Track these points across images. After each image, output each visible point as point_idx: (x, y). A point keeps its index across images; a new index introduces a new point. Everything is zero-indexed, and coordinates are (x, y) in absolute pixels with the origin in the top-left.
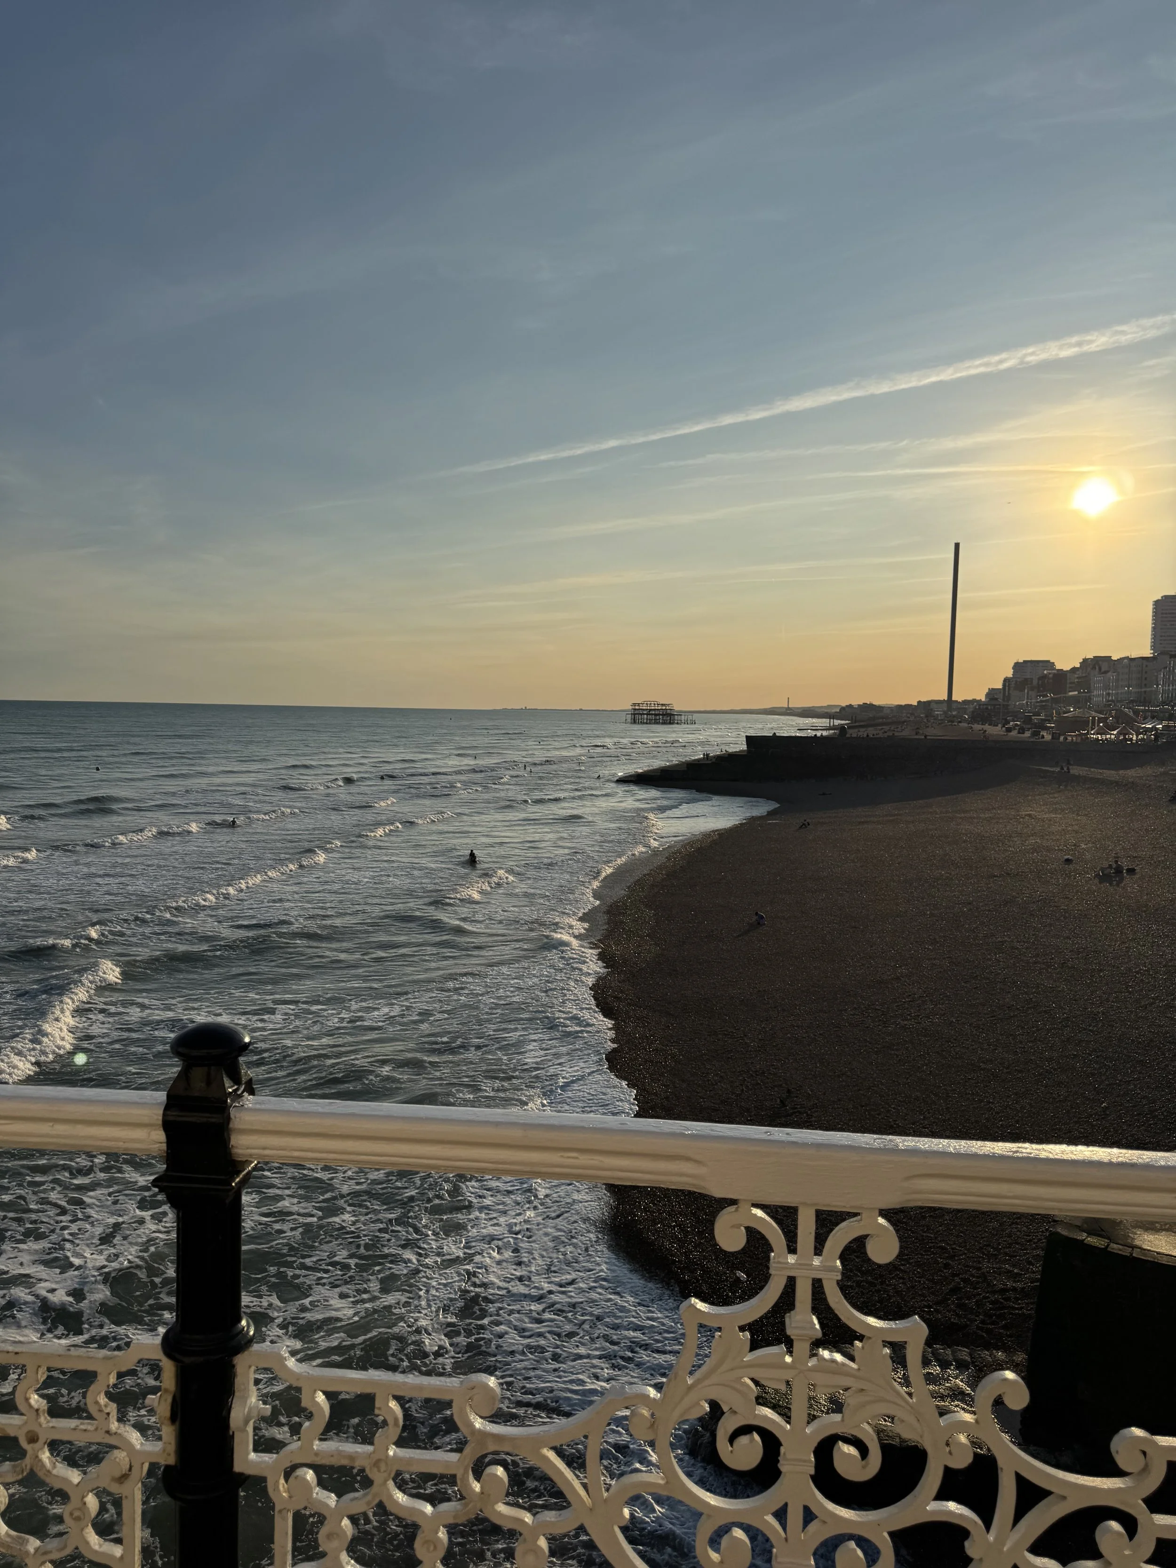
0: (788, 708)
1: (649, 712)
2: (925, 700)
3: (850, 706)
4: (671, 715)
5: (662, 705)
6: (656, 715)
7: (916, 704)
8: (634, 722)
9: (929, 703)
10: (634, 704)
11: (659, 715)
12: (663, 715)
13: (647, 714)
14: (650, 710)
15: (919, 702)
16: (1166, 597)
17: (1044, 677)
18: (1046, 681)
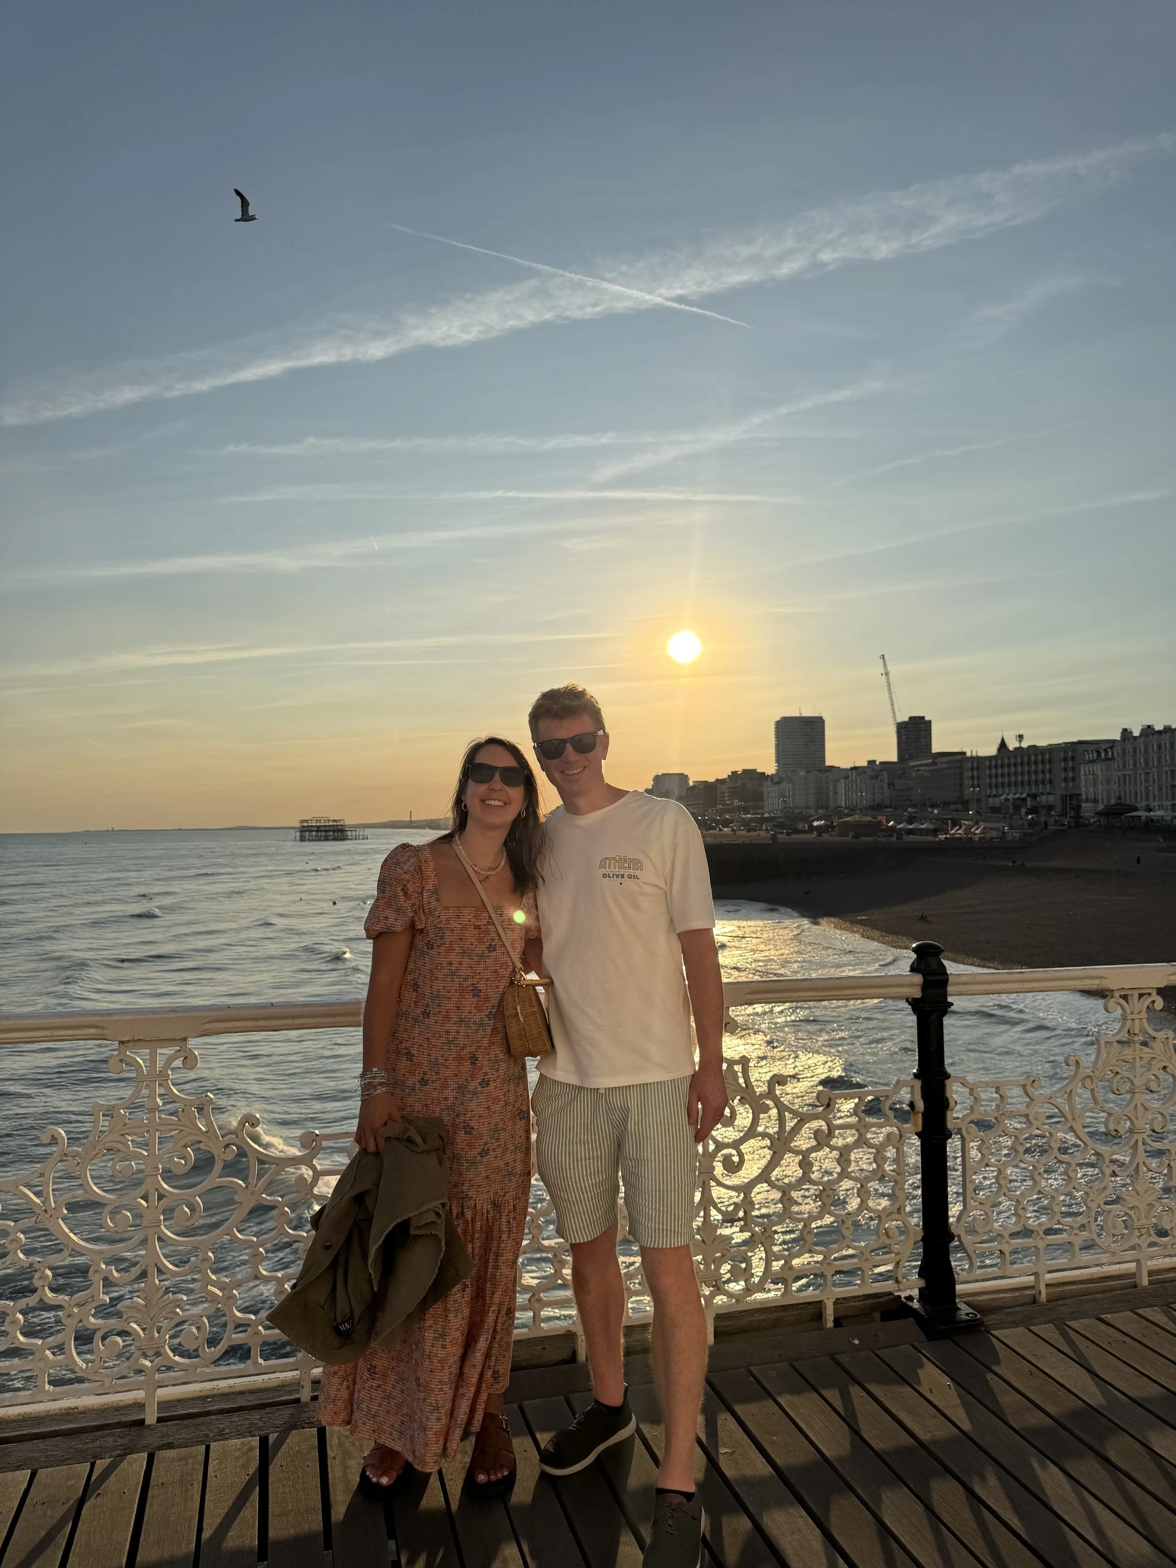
0: (411, 822)
1: (318, 829)
4: (342, 831)
5: (334, 821)
6: (326, 831)
8: (302, 839)
10: (302, 821)
11: (330, 831)
12: (334, 831)
13: (317, 831)
14: (320, 826)
16: (785, 718)
17: (694, 787)
18: (696, 792)
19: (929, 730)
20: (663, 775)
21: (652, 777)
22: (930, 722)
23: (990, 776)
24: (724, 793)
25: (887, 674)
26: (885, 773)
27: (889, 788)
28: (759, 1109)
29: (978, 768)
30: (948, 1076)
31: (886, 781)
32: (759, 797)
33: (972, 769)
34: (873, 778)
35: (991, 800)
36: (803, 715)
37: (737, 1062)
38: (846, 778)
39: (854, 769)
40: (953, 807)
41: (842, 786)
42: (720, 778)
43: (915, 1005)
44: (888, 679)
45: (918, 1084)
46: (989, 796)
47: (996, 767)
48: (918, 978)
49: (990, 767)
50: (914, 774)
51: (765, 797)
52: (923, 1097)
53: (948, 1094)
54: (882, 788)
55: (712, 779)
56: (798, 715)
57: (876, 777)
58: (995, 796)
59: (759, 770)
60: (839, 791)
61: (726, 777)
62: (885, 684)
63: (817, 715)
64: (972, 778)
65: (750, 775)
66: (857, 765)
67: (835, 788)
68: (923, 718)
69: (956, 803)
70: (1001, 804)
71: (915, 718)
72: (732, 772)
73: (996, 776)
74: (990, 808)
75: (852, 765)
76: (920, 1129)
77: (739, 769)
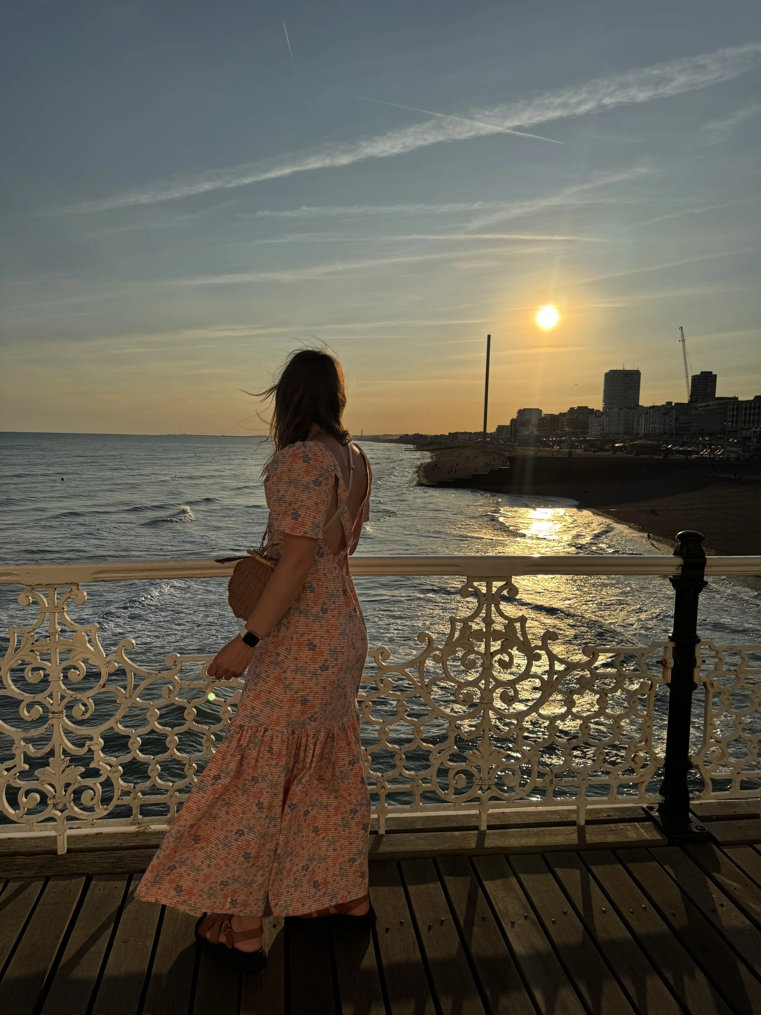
0: (362, 436)
2: (454, 432)
3: (407, 435)
7: (448, 434)
9: (456, 434)
15: (450, 433)
16: (612, 371)
17: (544, 418)
18: (545, 421)
19: (715, 382)
20: (524, 409)
21: (517, 411)
22: (716, 376)
23: (745, 415)
24: (564, 422)
25: (683, 341)
26: (674, 411)
27: (676, 421)
28: (532, 657)
29: (737, 409)
30: (699, 641)
31: (674, 416)
32: (586, 426)
33: (733, 410)
34: (665, 414)
35: (744, 432)
36: (626, 369)
37: (516, 620)
38: (646, 414)
39: (653, 407)
40: (718, 435)
41: (642, 419)
42: (562, 412)
43: (675, 582)
44: (684, 345)
45: (672, 645)
46: (743, 429)
47: (750, 409)
48: (679, 561)
49: (746, 409)
50: (694, 412)
51: (590, 426)
52: (674, 656)
53: (697, 655)
54: (671, 421)
55: (557, 413)
56: (622, 369)
57: (667, 414)
58: (748, 429)
59: (590, 407)
60: (640, 423)
61: (567, 411)
62: (682, 348)
63: (635, 369)
64: (733, 416)
65: (583, 410)
66: (655, 405)
67: (638, 421)
68: (712, 372)
69: (720, 434)
70: (751, 434)
71: (705, 372)
72: (570, 408)
73: (749, 415)
74: (743, 437)
75: (651, 405)
76: (669, 681)
77: (575, 406)
